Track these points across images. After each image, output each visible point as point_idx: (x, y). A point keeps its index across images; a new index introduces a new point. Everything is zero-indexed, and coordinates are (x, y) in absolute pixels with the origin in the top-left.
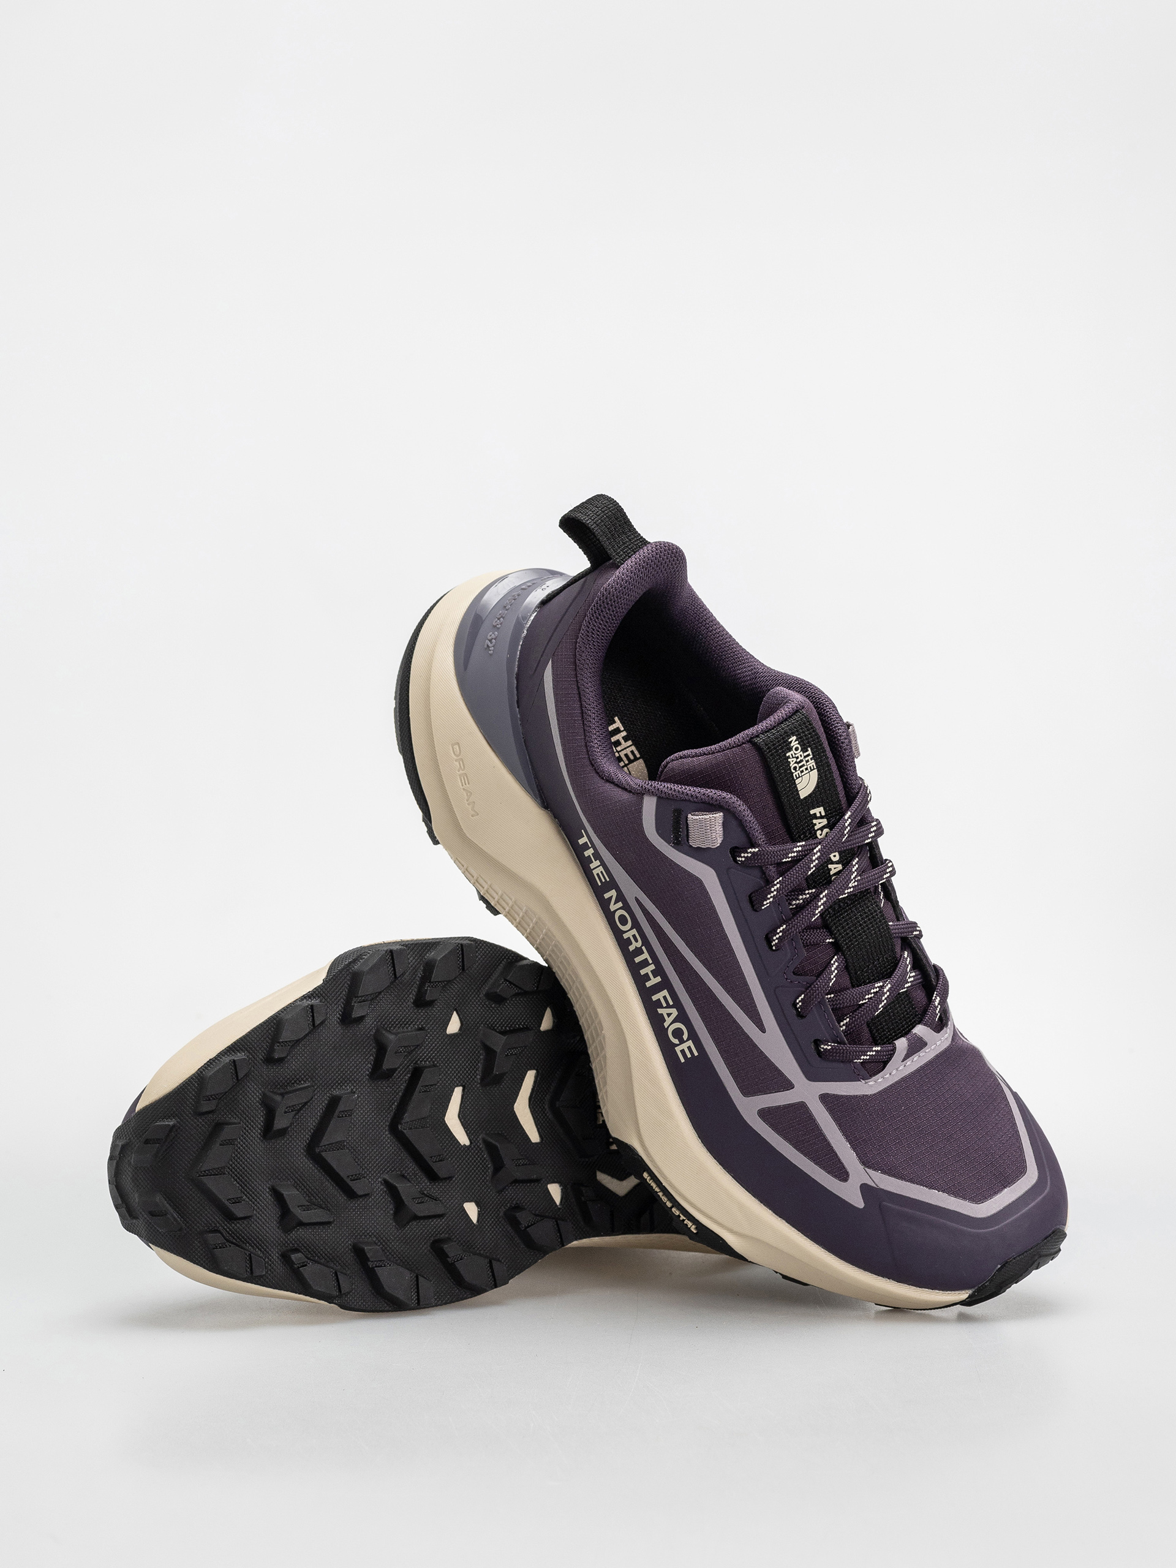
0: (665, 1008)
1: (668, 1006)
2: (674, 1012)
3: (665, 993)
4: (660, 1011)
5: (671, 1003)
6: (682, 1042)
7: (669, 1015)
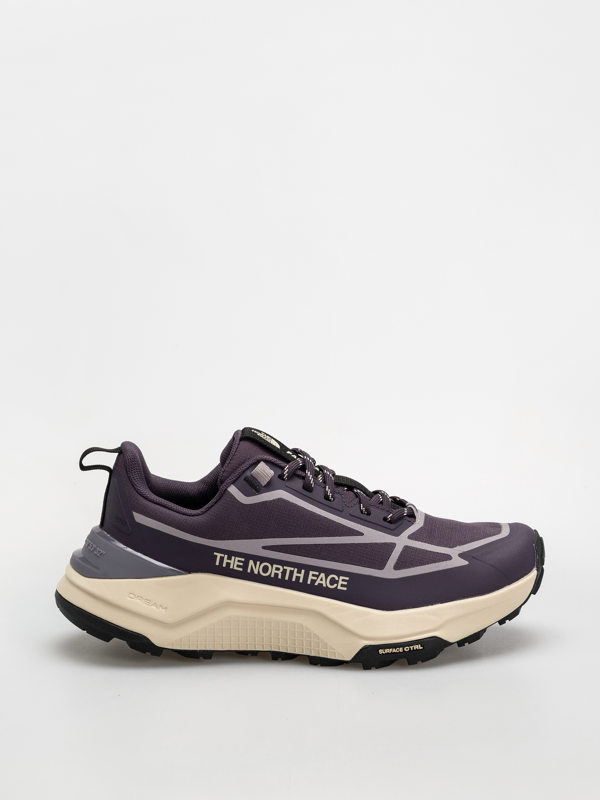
0: (317, 579)
1: (317, 576)
2: (323, 575)
3: (311, 573)
4: (316, 584)
5: (317, 573)
6: (337, 582)
7: (321, 580)
